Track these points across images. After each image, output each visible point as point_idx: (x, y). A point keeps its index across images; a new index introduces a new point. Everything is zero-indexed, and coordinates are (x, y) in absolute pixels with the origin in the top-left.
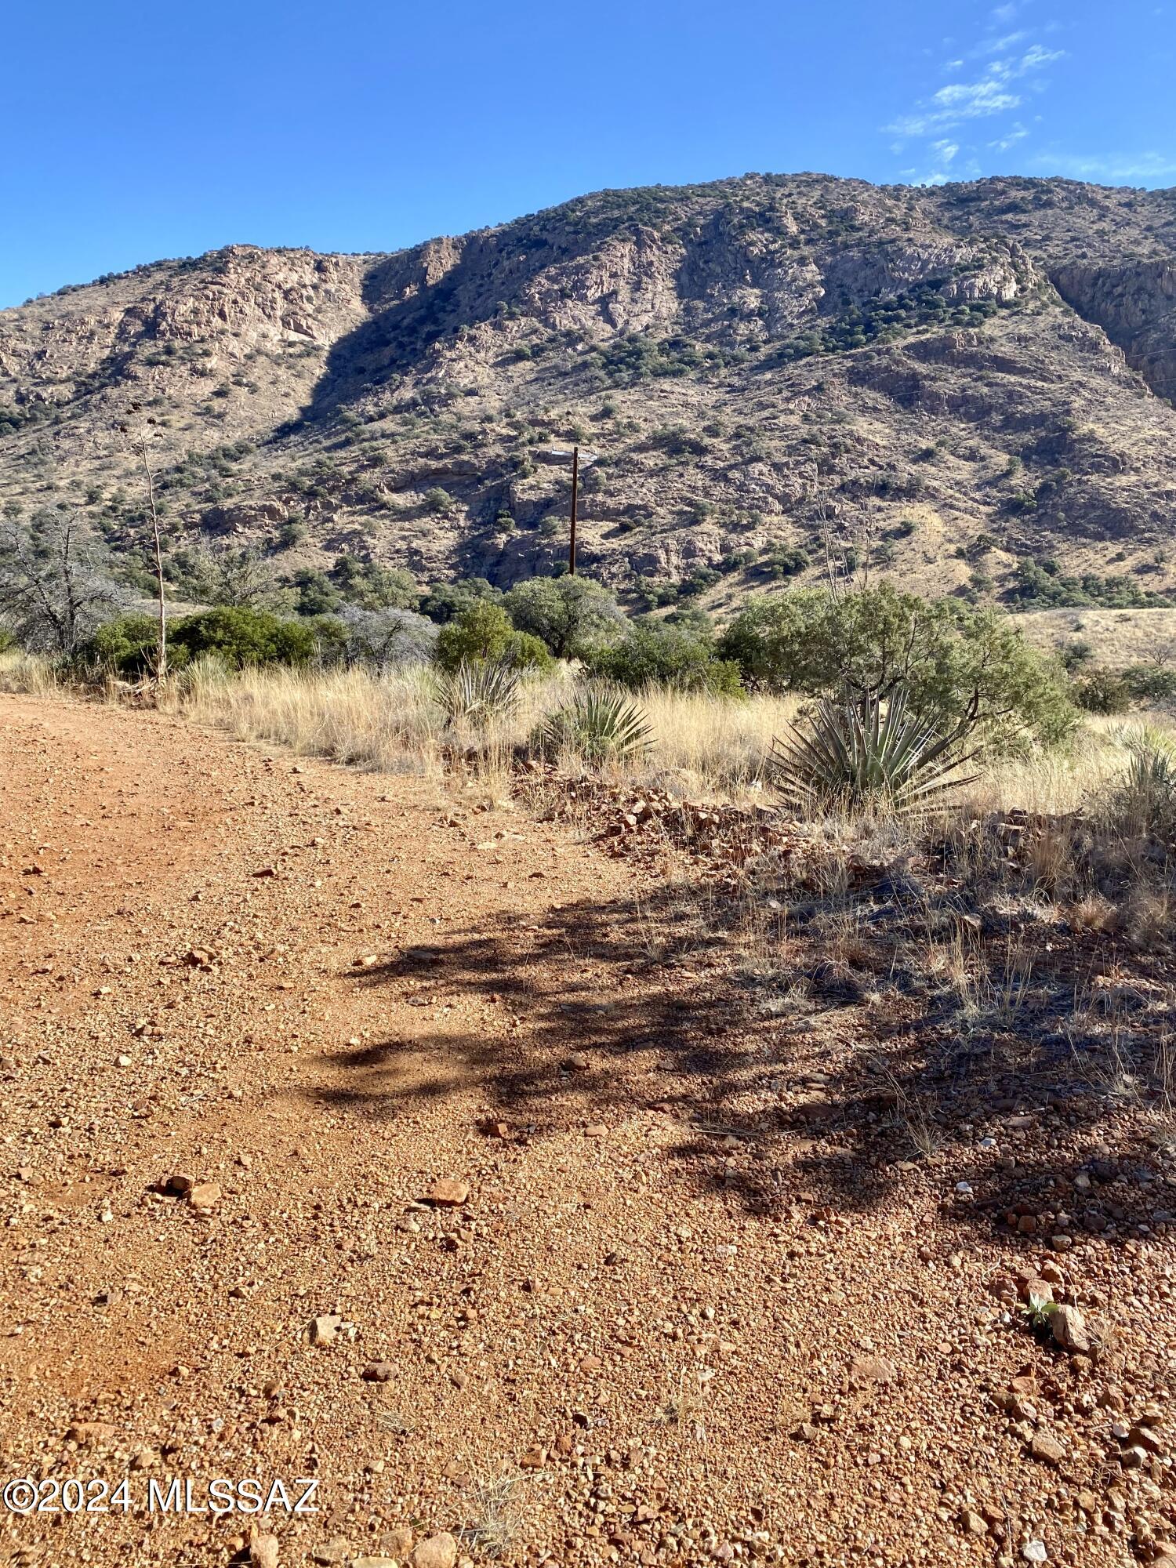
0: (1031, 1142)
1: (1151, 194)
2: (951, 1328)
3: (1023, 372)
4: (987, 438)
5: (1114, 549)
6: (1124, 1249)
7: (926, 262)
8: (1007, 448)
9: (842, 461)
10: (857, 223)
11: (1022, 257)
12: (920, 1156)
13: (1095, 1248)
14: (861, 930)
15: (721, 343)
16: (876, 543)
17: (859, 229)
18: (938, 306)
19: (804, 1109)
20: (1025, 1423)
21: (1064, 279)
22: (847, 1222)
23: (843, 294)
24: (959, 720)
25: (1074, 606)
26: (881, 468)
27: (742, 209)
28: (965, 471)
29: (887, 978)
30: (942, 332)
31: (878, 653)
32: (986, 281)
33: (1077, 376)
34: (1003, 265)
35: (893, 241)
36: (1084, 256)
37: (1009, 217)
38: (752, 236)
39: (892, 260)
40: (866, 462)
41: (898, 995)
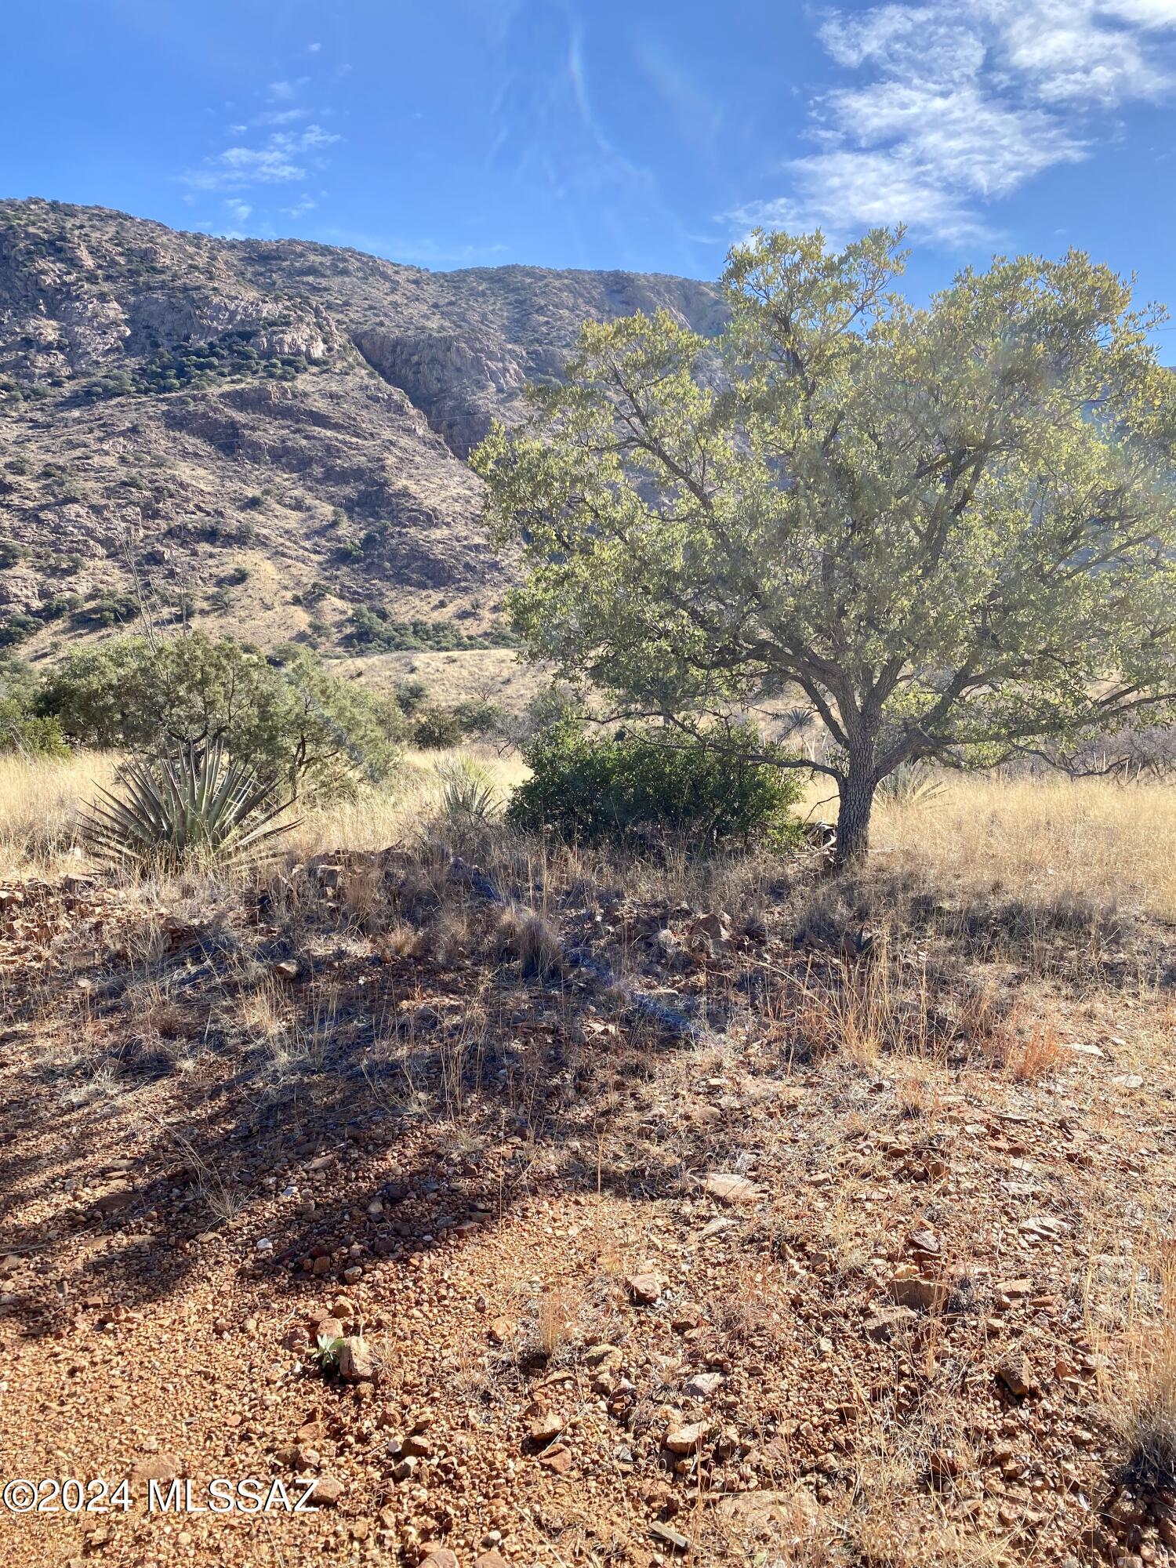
0: (330, 1181)
1: (434, 275)
2: (242, 1396)
3: (337, 427)
4: (310, 489)
5: (437, 597)
6: (408, 1263)
7: (233, 314)
8: (330, 499)
9: (164, 506)
10: (158, 266)
11: (325, 319)
12: (222, 1223)
13: (383, 1271)
14: (178, 995)
15: (17, 375)
16: (212, 590)
17: (162, 272)
18: (251, 358)
19: (102, 1204)
20: (308, 1472)
21: (365, 343)
22: (139, 1316)
23: (150, 336)
24: (288, 766)
25: (407, 649)
26: (208, 514)
27: (28, 235)
28: (293, 520)
29: (201, 1042)
30: (256, 383)
31: (199, 702)
32: (296, 337)
33: (387, 434)
34: (308, 324)
35: (198, 288)
36: (381, 324)
37: (310, 279)
38: (42, 264)
39: (198, 308)
40: (192, 507)
41: (212, 1057)
